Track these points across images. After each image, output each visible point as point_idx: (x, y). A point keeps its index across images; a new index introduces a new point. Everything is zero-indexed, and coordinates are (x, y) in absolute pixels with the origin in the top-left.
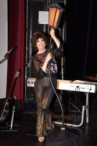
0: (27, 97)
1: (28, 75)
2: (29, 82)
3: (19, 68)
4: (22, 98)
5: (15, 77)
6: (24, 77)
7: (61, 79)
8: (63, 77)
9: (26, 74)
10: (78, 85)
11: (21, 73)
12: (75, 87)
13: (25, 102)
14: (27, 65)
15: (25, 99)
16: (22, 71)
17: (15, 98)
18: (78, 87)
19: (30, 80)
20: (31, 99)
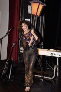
2: (21, 50)
3: (15, 41)
4: (17, 59)
5: (13, 46)
6: (18, 47)
7: (41, 48)
8: (42, 47)
9: (19, 45)
10: (52, 52)
11: (16, 44)
12: (50, 53)
13: (18, 62)
14: (20, 39)
15: (19, 60)
16: (17, 43)
17: (12, 59)
18: (52, 54)
19: (22, 48)
20: (22, 60)
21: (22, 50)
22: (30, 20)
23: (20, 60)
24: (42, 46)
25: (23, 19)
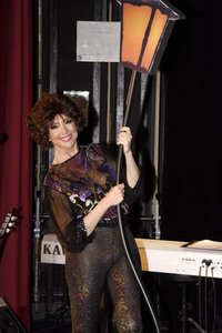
0: (41, 299)
1: (43, 226)
2: (47, 250)
3: (14, 205)
4: (24, 302)
5: (1, 232)
6: (33, 234)
7: (154, 237)
8: (158, 232)
9: (38, 223)
10: (208, 257)
11: (20, 218)
12: (199, 263)
14: (39, 194)
15: (36, 307)
16: (25, 212)
18: (208, 263)
19: (51, 242)
20: (55, 307)
21: (52, 249)
22: (91, 96)
23: (43, 304)
24: (157, 226)
25: (53, 89)
